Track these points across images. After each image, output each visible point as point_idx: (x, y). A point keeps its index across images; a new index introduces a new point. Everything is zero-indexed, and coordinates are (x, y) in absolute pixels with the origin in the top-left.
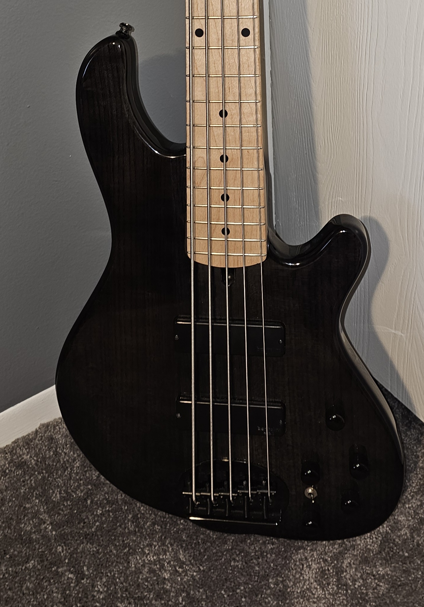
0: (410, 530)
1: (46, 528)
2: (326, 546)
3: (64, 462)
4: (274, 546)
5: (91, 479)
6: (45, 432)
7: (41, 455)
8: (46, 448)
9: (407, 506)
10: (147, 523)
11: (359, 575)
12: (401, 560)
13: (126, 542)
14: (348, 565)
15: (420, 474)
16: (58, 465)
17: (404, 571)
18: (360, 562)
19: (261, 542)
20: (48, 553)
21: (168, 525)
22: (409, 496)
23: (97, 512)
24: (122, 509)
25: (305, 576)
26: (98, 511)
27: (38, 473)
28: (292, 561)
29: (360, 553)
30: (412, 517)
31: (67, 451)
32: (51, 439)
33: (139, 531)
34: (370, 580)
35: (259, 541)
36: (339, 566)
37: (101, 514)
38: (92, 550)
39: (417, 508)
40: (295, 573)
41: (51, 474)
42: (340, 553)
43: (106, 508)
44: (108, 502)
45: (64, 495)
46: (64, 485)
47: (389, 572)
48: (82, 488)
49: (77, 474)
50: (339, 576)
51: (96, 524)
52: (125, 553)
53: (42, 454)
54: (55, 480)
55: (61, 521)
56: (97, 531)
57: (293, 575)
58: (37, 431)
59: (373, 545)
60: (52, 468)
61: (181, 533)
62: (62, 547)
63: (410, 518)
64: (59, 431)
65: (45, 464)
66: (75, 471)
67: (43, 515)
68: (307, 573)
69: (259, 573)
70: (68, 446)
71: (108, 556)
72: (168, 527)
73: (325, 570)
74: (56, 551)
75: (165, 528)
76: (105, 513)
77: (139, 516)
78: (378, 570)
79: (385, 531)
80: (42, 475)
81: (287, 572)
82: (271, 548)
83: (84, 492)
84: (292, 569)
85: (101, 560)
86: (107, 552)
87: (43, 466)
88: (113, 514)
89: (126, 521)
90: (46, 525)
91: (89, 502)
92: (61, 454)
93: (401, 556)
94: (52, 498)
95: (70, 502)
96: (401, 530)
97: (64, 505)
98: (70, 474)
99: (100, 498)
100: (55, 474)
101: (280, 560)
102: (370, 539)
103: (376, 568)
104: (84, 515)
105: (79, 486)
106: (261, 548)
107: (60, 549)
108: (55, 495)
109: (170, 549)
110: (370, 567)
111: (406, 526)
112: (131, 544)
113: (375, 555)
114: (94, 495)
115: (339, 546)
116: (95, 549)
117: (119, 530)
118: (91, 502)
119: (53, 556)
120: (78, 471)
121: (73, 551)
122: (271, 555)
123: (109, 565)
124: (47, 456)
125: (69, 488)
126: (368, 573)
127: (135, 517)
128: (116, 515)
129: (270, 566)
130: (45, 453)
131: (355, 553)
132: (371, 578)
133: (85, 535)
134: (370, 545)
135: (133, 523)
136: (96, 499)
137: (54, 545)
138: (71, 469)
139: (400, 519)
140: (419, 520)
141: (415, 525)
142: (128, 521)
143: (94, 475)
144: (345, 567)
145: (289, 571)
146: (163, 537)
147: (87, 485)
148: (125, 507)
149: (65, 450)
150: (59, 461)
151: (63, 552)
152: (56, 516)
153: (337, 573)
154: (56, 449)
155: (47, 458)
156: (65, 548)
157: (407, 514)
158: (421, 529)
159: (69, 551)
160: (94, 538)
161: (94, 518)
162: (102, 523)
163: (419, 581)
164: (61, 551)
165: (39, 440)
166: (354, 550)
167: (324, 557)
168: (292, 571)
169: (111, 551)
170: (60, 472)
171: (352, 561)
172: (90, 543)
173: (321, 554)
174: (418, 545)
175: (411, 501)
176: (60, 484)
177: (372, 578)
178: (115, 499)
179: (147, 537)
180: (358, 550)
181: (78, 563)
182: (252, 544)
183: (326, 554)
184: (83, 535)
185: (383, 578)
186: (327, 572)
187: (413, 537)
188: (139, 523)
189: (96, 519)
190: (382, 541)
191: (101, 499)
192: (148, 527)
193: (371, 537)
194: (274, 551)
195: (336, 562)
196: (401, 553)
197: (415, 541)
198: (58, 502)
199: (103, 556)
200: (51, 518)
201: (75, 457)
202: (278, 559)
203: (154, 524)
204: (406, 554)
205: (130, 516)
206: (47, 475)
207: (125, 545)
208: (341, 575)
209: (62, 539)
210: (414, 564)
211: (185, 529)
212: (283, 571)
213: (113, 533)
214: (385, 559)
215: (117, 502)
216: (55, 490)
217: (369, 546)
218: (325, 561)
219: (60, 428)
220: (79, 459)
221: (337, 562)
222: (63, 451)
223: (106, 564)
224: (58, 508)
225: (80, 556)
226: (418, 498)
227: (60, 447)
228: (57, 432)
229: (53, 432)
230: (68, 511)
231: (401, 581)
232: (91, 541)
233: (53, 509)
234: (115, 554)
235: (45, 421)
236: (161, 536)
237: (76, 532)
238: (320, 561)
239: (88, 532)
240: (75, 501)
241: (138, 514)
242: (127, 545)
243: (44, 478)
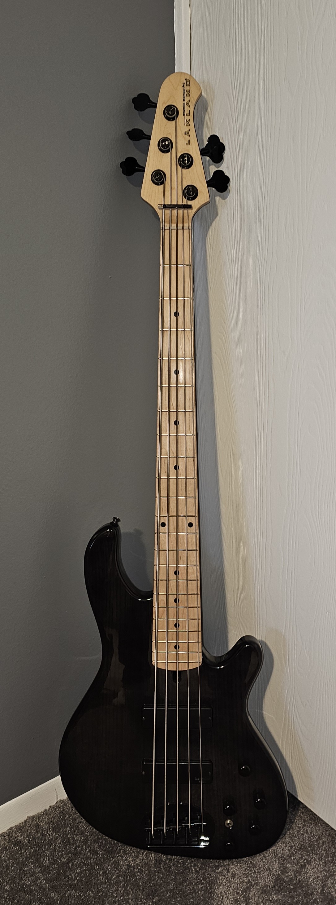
3: (49, 840)
12: (288, 890)
15: (301, 838)
16: (44, 842)
17: (290, 897)
18: (261, 893)
19: (194, 884)
20: (45, 898)
21: (129, 877)
22: (293, 852)
24: (95, 868)
25: (224, 903)
26: (78, 870)
27: (31, 848)
28: (216, 894)
44: (84, 864)
45: (52, 861)
46: (51, 855)
47: (280, 898)
49: (59, 847)
51: (77, 879)
54: (44, 852)
56: (78, 883)
57: (216, 903)
58: (26, 821)
60: (41, 844)
62: (54, 893)
65: (35, 842)
68: (226, 901)
69: (193, 903)
71: (87, 898)
80: (33, 849)
99: (78, 862)
110: (268, 896)
113: (271, 888)
120: (60, 845)
151: (55, 896)
153: (246, 900)
155: (36, 838)
156: (56, 894)
159: (60, 896)
175: (295, 855)
182: (188, 886)
196: (288, 886)
197: (298, 879)
198: (48, 866)
224: (49, 869)
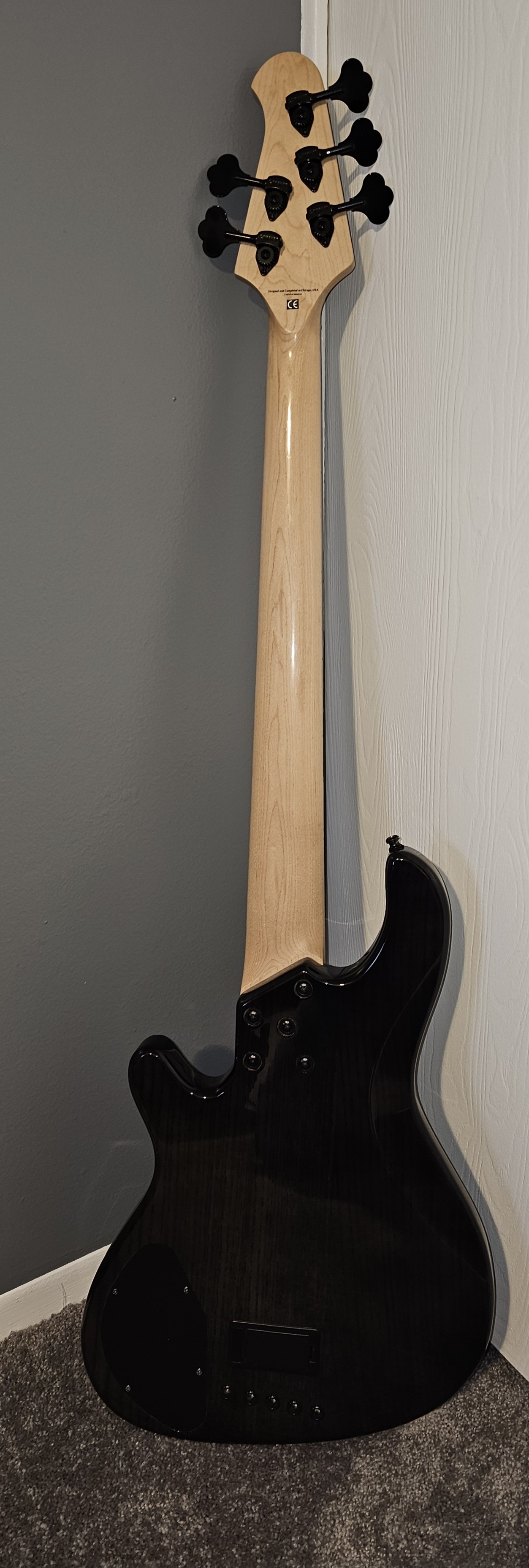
0: (469, 1481)
1: (13, 1464)
2: (364, 1497)
4: (300, 1495)
5: (73, 1404)
6: (18, 1342)
7: (11, 1372)
8: (18, 1362)
9: (467, 1450)
10: (142, 1462)
11: (403, 1535)
13: (114, 1486)
14: (390, 1522)
15: (484, 1410)
16: (32, 1384)
17: (459, 1532)
18: (405, 1519)
19: (283, 1489)
20: (16, 1497)
21: (169, 1466)
22: (469, 1438)
23: (80, 1446)
24: (112, 1443)
25: (336, 1534)
27: (7, 1395)
28: (322, 1515)
29: (405, 1506)
30: (471, 1464)
31: (45, 1367)
32: (25, 1351)
33: (131, 1472)
34: (416, 1541)
35: (282, 1487)
36: (379, 1523)
37: (84, 1449)
38: (71, 1494)
39: (479, 1454)
40: (325, 1531)
41: (23, 1396)
42: (381, 1505)
43: (92, 1442)
44: (95, 1434)
45: (39, 1423)
46: (40, 1410)
48: (62, 1415)
50: (379, 1535)
51: (78, 1462)
52: (113, 1499)
53: (13, 1370)
54: (28, 1403)
55: (33, 1457)
56: (79, 1470)
57: (321, 1532)
58: (6, 1341)
59: (422, 1497)
60: (25, 1389)
61: (184, 1475)
62: (34, 1489)
63: (469, 1466)
64: (36, 1341)
65: (16, 1383)
66: (54, 1394)
67: (11, 1448)
68: (339, 1531)
69: (279, 1529)
70: (46, 1360)
72: (168, 1468)
73: (362, 1528)
74: (26, 1494)
75: (165, 1469)
76: (89, 1447)
77: (133, 1453)
78: (426, 1528)
79: (438, 1480)
81: (314, 1528)
82: (296, 1498)
83: (64, 1420)
84: (321, 1525)
85: (83, 1507)
86: (90, 1497)
87: (13, 1384)
88: (99, 1450)
89: (116, 1459)
90: (14, 1460)
91: (70, 1433)
92: (36, 1370)
93: (455, 1513)
94: (24, 1426)
95: (46, 1433)
96: (457, 1480)
97: (38, 1436)
98: (47, 1397)
100: (28, 1397)
101: (307, 1513)
102: (419, 1490)
103: (425, 1526)
104: (63, 1450)
105: (58, 1412)
106: (283, 1497)
107: (30, 1491)
108: (28, 1423)
109: (170, 1495)
111: (464, 1475)
112: (121, 1488)
114: (77, 1425)
115: (380, 1496)
116: (75, 1494)
117: (107, 1469)
118: (73, 1434)
119: (22, 1501)
121: (48, 1494)
122: (295, 1507)
123: (92, 1514)
124: (19, 1373)
125: (45, 1414)
126: (414, 1533)
127: (128, 1454)
128: (104, 1450)
129: (294, 1520)
130: (16, 1368)
131: (400, 1507)
132: (417, 1539)
133: (64, 1475)
134: (419, 1498)
135: (125, 1461)
136: (79, 1430)
137: (23, 1487)
138: (49, 1390)
139: (457, 1466)
140: (480, 1468)
141: (474, 1474)
142: (119, 1459)
143: (78, 1399)
144: (386, 1524)
145: (318, 1527)
146: (162, 1481)
147: (69, 1412)
148: (115, 1441)
149: (42, 1366)
150: (33, 1380)
152: (28, 1449)
154: (31, 1365)
155: (19, 1375)
157: (466, 1461)
158: (482, 1479)
160: (74, 1479)
161: (76, 1453)
162: (86, 1460)
163: (475, 1545)
164: (32, 1495)
165: (8, 1352)
166: (398, 1503)
167: (361, 1511)
168: (320, 1528)
169: (95, 1496)
170: (34, 1394)
171: (396, 1517)
172: (69, 1486)
173: (358, 1507)
174: (478, 1499)
176: (34, 1409)
177: (419, 1538)
178: (103, 1430)
179: (142, 1480)
180: (403, 1504)
181: (53, 1510)
183: (363, 1507)
184: (62, 1475)
185: (433, 1540)
186: (364, 1530)
187: (471, 1489)
188: (133, 1461)
189: (78, 1454)
190: (434, 1494)
191: (85, 1430)
192: (144, 1467)
193: (421, 1488)
194: (300, 1502)
195: (375, 1518)
196: (456, 1509)
197: (474, 1494)
198: (30, 1432)
199: (85, 1502)
200: (21, 1452)
201: (55, 1375)
202: (304, 1512)
203: (151, 1464)
204: (462, 1511)
205: (122, 1453)
206: (17, 1397)
207: (113, 1489)
208: (380, 1533)
209: (34, 1478)
210: (471, 1523)
211: (190, 1470)
212: (310, 1527)
213: (100, 1473)
214: (435, 1515)
215: (107, 1434)
216: (27, 1417)
217: (417, 1499)
218: (362, 1516)
219: (36, 1338)
220: (60, 1378)
221: (377, 1518)
222: (39, 1367)
223: (89, 1513)
224: (31, 1439)
225: (56, 1501)
226: (480, 1440)
227: (36, 1362)
228: (33, 1343)
229: (28, 1343)
230: (43, 1444)
231: (453, 1543)
232: (71, 1483)
233: (23, 1441)
234: (101, 1500)
235: (18, 1328)
236: (160, 1479)
237: (52, 1471)
238: (356, 1517)
239: (67, 1471)
240: (52, 1432)
241: (132, 1451)
242: (117, 1489)
243: (13, 1400)
